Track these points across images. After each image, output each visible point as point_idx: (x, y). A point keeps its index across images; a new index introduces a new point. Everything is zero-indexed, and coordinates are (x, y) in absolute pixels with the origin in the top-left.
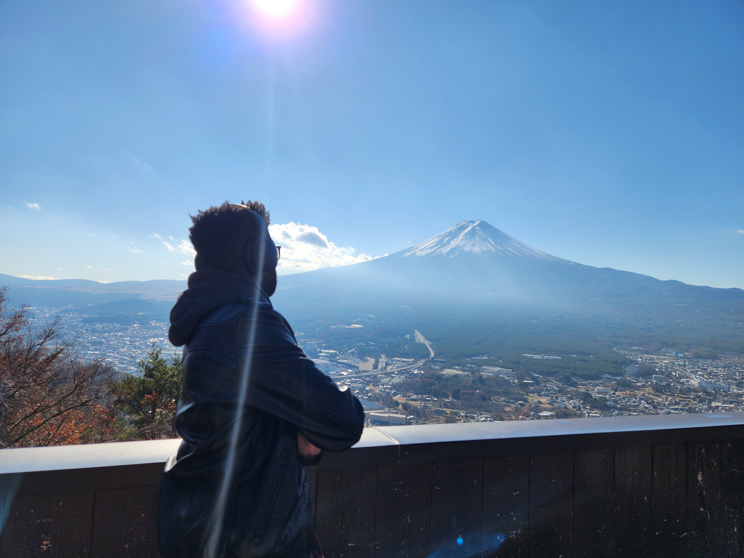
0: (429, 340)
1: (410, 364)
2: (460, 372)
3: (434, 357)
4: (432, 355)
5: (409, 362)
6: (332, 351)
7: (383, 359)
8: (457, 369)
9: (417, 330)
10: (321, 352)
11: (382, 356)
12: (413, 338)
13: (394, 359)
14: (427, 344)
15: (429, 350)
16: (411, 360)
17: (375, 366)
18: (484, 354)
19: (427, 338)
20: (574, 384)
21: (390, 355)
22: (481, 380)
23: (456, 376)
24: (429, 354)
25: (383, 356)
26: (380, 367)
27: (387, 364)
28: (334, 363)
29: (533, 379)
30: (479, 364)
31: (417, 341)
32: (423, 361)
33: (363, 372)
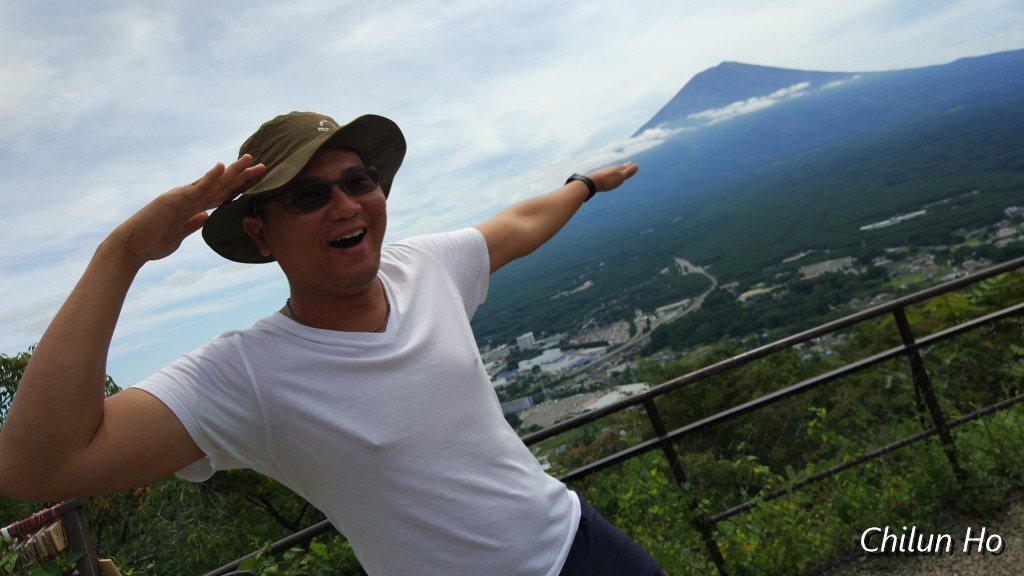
0: (703, 264)
1: (685, 309)
2: (768, 290)
3: (720, 284)
4: (714, 281)
5: (682, 305)
6: (559, 336)
7: (641, 319)
8: (762, 287)
9: (679, 256)
10: (542, 344)
11: (637, 313)
12: (675, 270)
13: (659, 309)
14: (699, 270)
15: (708, 279)
16: (685, 302)
17: (633, 332)
18: (798, 251)
19: (696, 263)
20: (961, 240)
21: (649, 309)
22: (806, 287)
24: (710, 283)
25: (639, 312)
26: (640, 330)
27: (648, 322)
28: (569, 351)
29: (890, 256)
30: (794, 268)
31: (682, 272)
32: (704, 296)
33: (617, 347)
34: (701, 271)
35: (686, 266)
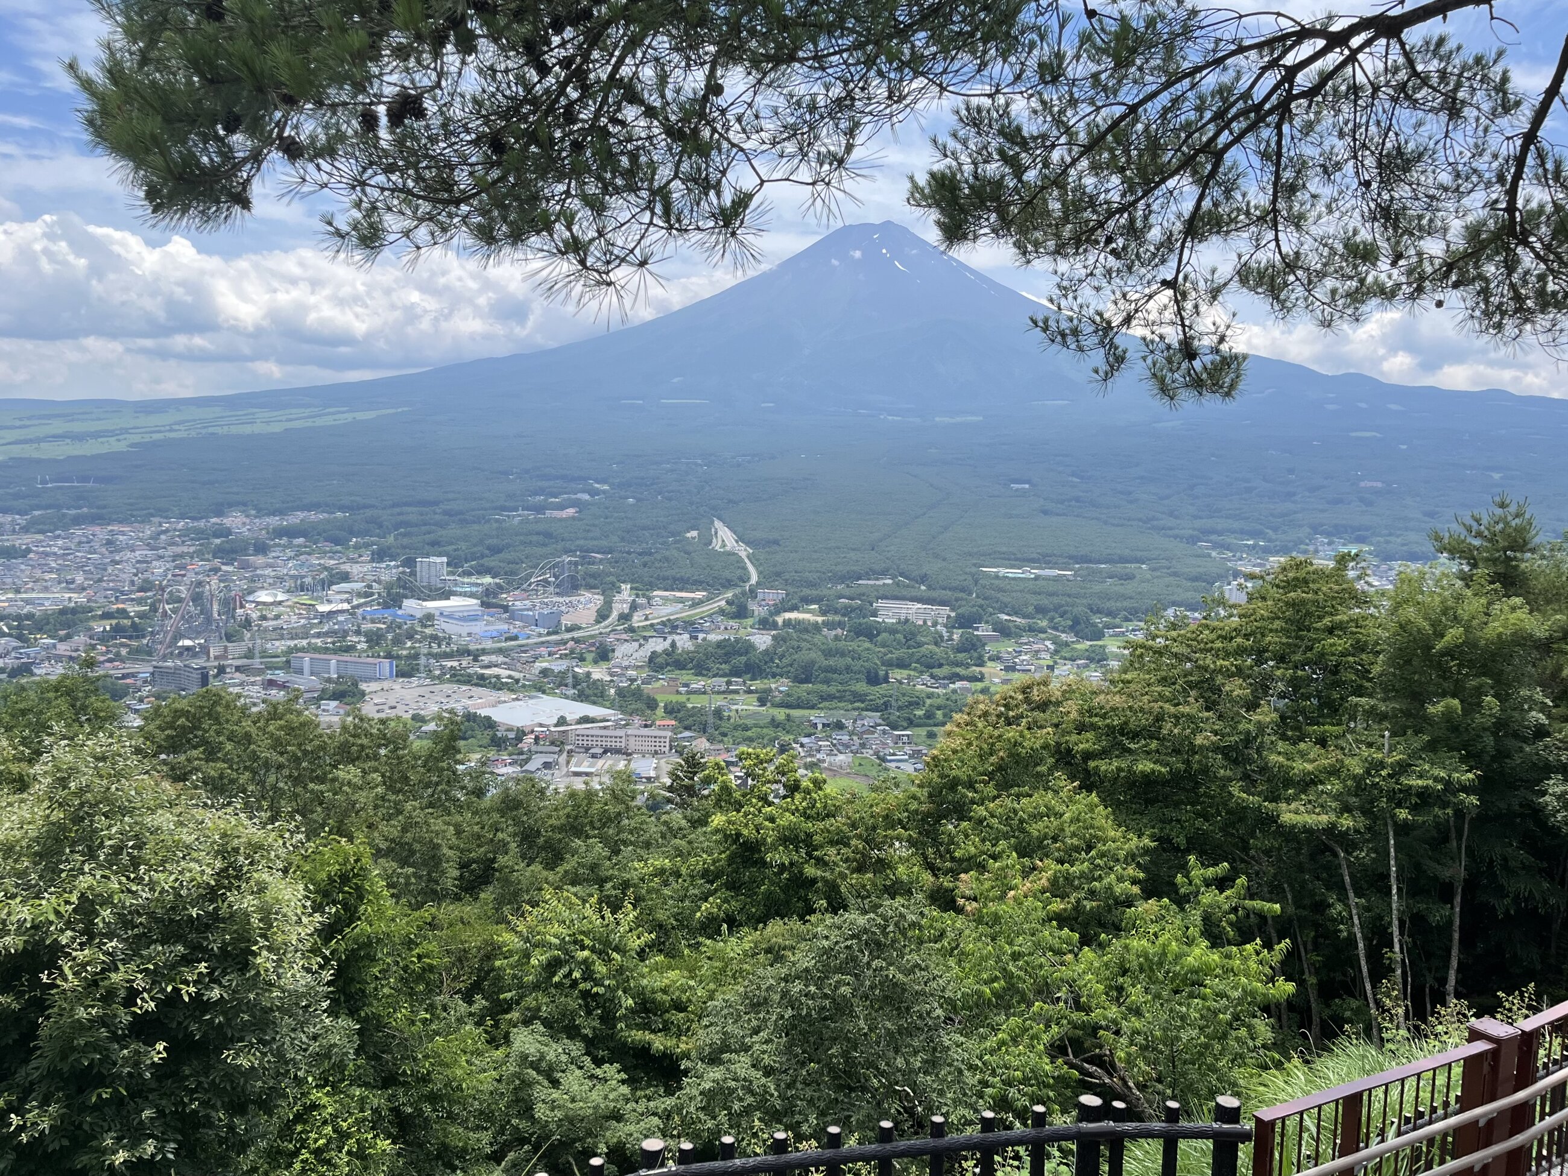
0: (748, 543)
1: (695, 606)
2: (820, 619)
3: (758, 584)
4: (754, 578)
5: (693, 599)
8: (813, 612)
9: (720, 519)
10: (455, 583)
11: (623, 586)
12: (707, 538)
13: (656, 593)
15: (745, 568)
16: (699, 595)
17: (602, 615)
18: (884, 573)
19: (741, 539)
21: (644, 586)
22: (872, 633)
23: (807, 627)
26: (615, 615)
27: (634, 607)
28: (492, 611)
29: (998, 627)
30: (869, 598)
31: (717, 545)
32: (729, 595)
33: (569, 630)
34: (743, 554)
35: (725, 538)
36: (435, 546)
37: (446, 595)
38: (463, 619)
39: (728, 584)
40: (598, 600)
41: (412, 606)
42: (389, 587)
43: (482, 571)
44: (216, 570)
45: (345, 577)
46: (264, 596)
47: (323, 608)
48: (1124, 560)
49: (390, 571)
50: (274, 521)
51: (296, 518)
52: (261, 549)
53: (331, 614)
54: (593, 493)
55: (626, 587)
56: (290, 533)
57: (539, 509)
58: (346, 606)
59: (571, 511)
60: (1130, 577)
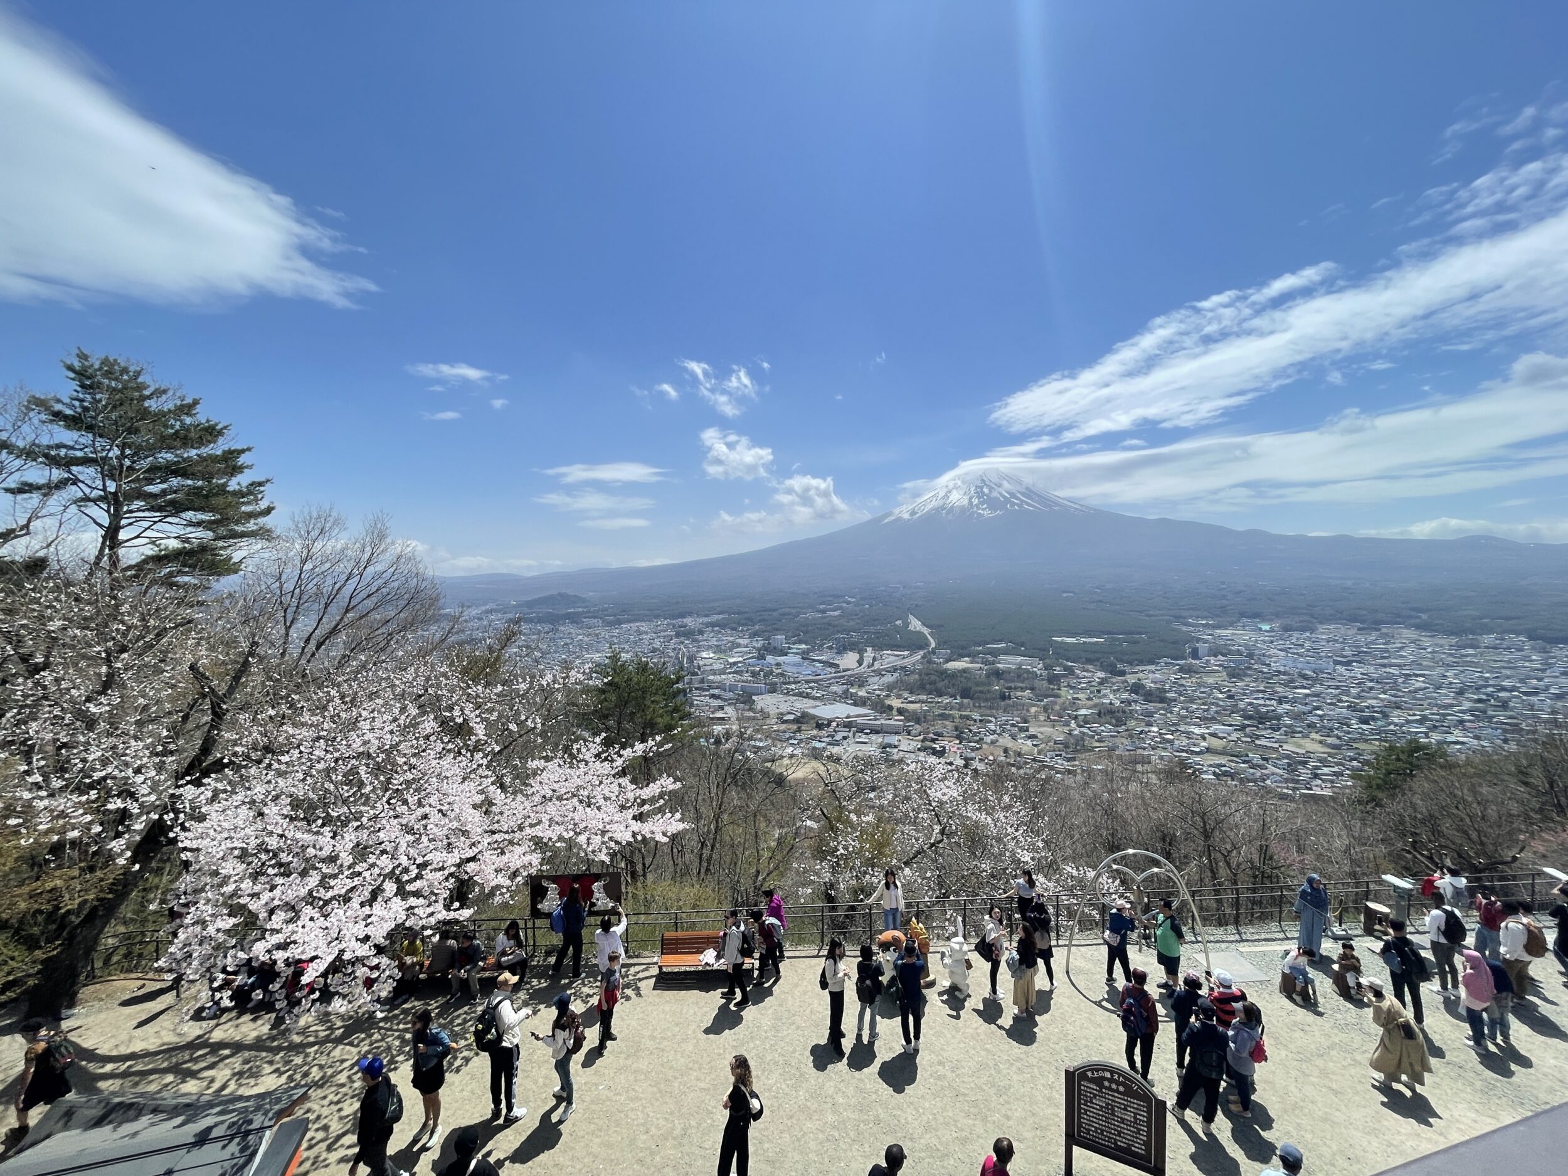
0: (927, 627)
1: (904, 658)
2: (970, 665)
3: (936, 647)
4: (933, 645)
5: (903, 655)
7: (869, 653)
8: (966, 662)
9: (911, 614)
12: (906, 624)
13: (884, 652)
15: (928, 639)
17: (860, 662)
21: (878, 647)
22: (998, 674)
23: (964, 671)
26: (865, 663)
27: (874, 659)
28: (808, 661)
30: (995, 653)
31: (911, 627)
32: (922, 653)
33: (844, 671)
34: (926, 633)
35: (915, 624)
36: (777, 630)
37: (786, 654)
38: (794, 665)
39: (921, 648)
40: (857, 656)
41: (770, 659)
42: (759, 650)
43: (800, 642)
44: (682, 643)
45: (739, 645)
46: (704, 655)
47: (731, 660)
48: (1132, 633)
49: (759, 643)
50: (706, 620)
51: (715, 618)
52: (701, 632)
53: (735, 663)
54: (848, 603)
55: (869, 649)
56: (713, 625)
57: (824, 611)
58: (741, 659)
59: (837, 613)
60: (1136, 642)
